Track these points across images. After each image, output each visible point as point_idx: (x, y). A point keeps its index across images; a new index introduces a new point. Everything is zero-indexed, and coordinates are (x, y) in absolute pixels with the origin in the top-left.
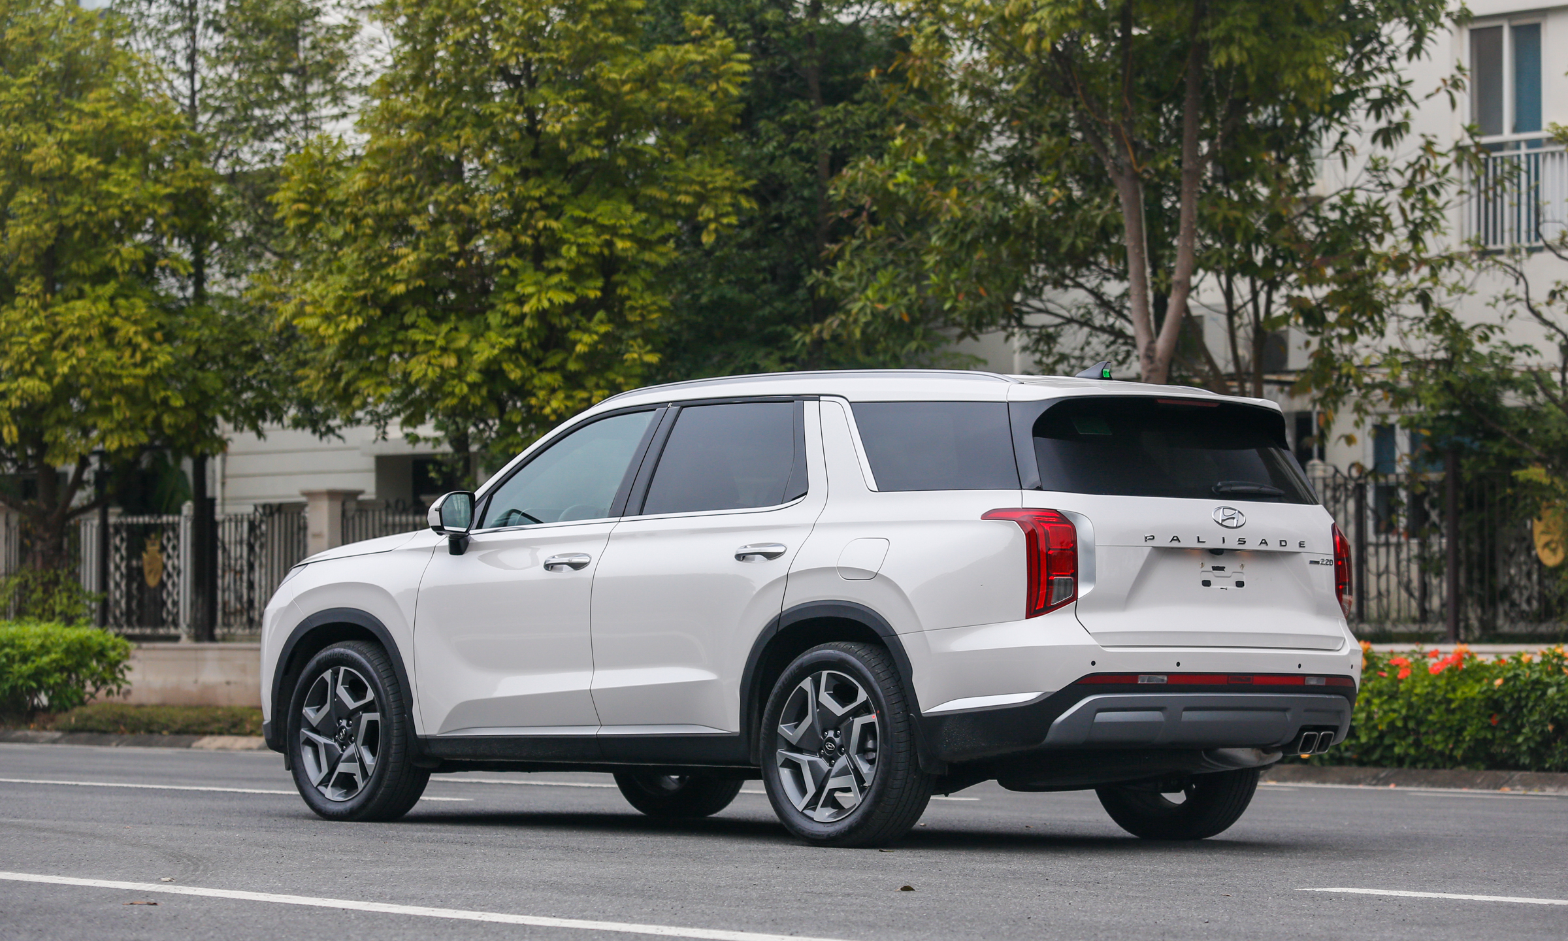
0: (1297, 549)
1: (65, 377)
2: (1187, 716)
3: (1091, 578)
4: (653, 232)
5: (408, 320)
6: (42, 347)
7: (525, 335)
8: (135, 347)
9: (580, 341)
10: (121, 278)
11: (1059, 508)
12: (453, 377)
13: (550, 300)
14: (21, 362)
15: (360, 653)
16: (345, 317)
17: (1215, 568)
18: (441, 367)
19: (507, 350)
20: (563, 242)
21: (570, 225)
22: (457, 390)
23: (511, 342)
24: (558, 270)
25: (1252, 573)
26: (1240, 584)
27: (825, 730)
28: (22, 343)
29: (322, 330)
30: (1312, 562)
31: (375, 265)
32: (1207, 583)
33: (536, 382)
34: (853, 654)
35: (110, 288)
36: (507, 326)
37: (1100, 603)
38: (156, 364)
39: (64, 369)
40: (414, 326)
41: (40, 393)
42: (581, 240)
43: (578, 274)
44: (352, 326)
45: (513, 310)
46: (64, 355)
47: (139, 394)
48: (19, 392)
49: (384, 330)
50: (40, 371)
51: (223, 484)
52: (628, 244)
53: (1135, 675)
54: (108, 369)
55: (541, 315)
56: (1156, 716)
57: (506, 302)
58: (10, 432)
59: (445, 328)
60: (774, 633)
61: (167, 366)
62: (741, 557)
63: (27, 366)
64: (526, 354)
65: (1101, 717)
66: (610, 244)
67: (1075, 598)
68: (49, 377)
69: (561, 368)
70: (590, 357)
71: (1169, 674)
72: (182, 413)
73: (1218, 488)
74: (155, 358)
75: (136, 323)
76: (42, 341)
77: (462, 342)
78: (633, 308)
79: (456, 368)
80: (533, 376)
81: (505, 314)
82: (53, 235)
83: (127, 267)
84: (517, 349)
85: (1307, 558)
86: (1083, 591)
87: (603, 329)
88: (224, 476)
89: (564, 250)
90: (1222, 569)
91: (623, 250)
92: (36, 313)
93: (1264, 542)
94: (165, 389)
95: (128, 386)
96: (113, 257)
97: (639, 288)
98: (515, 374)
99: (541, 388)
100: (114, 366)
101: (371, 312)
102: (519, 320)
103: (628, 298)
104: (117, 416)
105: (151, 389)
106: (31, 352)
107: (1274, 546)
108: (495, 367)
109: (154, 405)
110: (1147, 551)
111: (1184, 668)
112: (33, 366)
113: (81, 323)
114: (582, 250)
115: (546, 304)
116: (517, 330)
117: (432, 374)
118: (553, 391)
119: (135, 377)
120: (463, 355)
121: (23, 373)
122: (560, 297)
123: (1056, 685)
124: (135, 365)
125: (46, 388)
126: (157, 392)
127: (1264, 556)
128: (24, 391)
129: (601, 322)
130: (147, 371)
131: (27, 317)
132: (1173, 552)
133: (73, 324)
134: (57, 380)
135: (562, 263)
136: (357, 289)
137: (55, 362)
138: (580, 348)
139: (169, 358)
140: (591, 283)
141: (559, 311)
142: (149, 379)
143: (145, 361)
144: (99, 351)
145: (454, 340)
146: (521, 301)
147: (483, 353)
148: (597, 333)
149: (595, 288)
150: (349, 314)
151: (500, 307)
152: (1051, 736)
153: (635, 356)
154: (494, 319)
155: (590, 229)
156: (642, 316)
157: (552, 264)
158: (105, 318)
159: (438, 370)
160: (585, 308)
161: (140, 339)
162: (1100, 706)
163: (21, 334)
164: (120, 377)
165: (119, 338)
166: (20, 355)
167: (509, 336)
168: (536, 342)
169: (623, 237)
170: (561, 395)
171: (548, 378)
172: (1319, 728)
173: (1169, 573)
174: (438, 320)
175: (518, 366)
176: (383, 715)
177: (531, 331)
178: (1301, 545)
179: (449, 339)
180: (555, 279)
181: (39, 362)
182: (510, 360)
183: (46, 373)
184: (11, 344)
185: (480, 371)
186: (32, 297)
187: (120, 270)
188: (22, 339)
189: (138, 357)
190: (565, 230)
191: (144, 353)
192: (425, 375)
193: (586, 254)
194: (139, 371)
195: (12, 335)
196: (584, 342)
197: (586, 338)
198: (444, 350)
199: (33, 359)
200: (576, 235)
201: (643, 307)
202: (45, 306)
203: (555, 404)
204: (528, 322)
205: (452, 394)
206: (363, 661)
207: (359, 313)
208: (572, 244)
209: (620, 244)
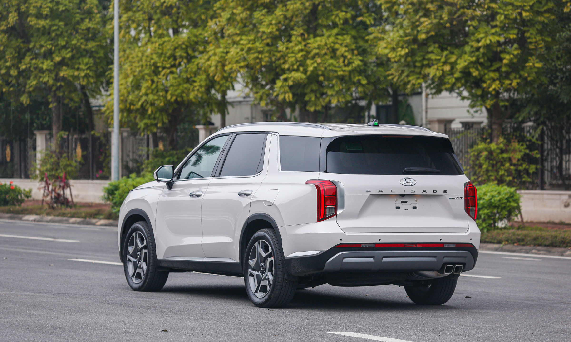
0: (443, 193)
1: (312, 72)
2: (385, 260)
3: (343, 207)
4: (543, 7)
5: (430, 49)
6: (302, 59)
7: (481, 56)
8: (345, 57)
9: (505, 58)
10: (340, 26)
11: (331, 180)
12: (449, 75)
13: (490, 41)
14: (293, 65)
15: (143, 226)
16: (400, 49)
17: (402, 202)
18: (443, 70)
19: (472, 62)
20: (497, 13)
21: (501, 5)
22: (450, 81)
23: (474, 59)
24: (496, 26)
25: (420, 204)
26: (415, 208)
27: (261, 263)
28: (292, 57)
29: (390, 56)
30: (450, 198)
31: (414, 26)
32: (398, 208)
33: (487, 77)
34: (268, 234)
35: (335, 31)
36: (473, 52)
37: (347, 216)
38: (354, 65)
39: (311, 69)
40: (432, 52)
41: (301, 79)
42: (506, 13)
43: (504, 29)
44: (403, 53)
45: (475, 44)
46: (312, 62)
47: (347, 78)
48: (292, 79)
49: (419, 54)
50: (301, 69)
51: (426, 112)
52: (528, 14)
53: (360, 244)
54: (331, 68)
55: (488, 47)
56: (371, 260)
57: (472, 41)
58: (289, 96)
59: (445, 53)
60: (247, 225)
61: (359, 66)
62: (240, 195)
63: (295, 67)
64: (481, 64)
65: (345, 260)
66: (520, 14)
67: (336, 214)
68: (305, 72)
69: (498, 70)
70: (511, 65)
71: (376, 244)
72: (367, 86)
73: (405, 170)
74: (353, 62)
75: (346, 46)
76: (302, 56)
77: (453, 59)
78: (531, 43)
79: (449, 71)
80: (485, 74)
81: (472, 47)
82: (310, 8)
83: (341, 21)
84: (477, 62)
85: (448, 197)
86: (339, 212)
87: (516, 53)
88: (427, 108)
89: (498, 17)
90: (406, 202)
91: (526, 16)
92: (300, 43)
93: (425, 191)
94: (358, 76)
95: (341, 75)
96: (336, 17)
97: (534, 33)
98: (475, 73)
99: (489, 79)
100: (335, 67)
101: (413, 47)
102: (478, 49)
103: (529, 38)
104: (336, 89)
105: (352, 76)
106: (297, 61)
107: (430, 192)
108: (467, 71)
109: (354, 83)
110: (367, 196)
111: (383, 241)
112: (298, 67)
113: (319, 47)
114: (506, 17)
115: (488, 42)
116: (477, 53)
117: (439, 73)
118: (494, 80)
119: (344, 71)
120: (453, 65)
121: (294, 70)
122: (495, 39)
123: (326, 248)
124: (345, 66)
125: (303, 76)
126: (355, 77)
127: (425, 196)
128: (294, 78)
129: (516, 49)
130: (350, 68)
131: (296, 45)
132: (381, 196)
133: (315, 48)
134: (309, 73)
135: (498, 23)
136: (406, 36)
137: (307, 65)
138: (505, 61)
139: (359, 63)
140: (512, 32)
141: (496, 45)
142: (350, 72)
143: (349, 63)
144: (327, 60)
145: (449, 58)
146: (478, 41)
147: (461, 64)
148: (513, 54)
149: (514, 34)
150: (402, 47)
151: (471, 43)
152: (326, 267)
153: (531, 64)
154: (467, 48)
155: (510, 7)
156: (535, 46)
157: (494, 23)
158: (332, 45)
159: (441, 72)
160: (509, 42)
161: (346, 54)
162: (344, 256)
163: (292, 53)
164: (336, 71)
165: (338, 53)
166: (292, 62)
167: (474, 56)
168: (486, 58)
169: (526, 11)
170: (497, 82)
171: (492, 75)
172: (454, 264)
173: (378, 204)
174: (443, 49)
175: (477, 69)
176: (148, 251)
177: (484, 54)
178: (444, 192)
179: (447, 57)
180: (493, 31)
181: (300, 65)
182: (473, 67)
183: (304, 70)
184: (289, 57)
185: (461, 72)
186: (298, 36)
187: (338, 23)
188: (293, 55)
189: (346, 62)
190: (500, 8)
191: (348, 60)
192: (436, 75)
193: (509, 19)
194: (346, 69)
195: (288, 53)
196: (507, 58)
197: (508, 57)
198: (445, 63)
199: (298, 64)
200: (504, 10)
201: (536, 42)
202: (304, 40)
203: (494, 86)
204: (482, 50)
205: (448, 83)
206: (143, 229)
207: (407, 47)
208: (502, 14)
209: (524, 14)
